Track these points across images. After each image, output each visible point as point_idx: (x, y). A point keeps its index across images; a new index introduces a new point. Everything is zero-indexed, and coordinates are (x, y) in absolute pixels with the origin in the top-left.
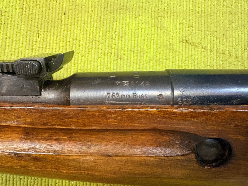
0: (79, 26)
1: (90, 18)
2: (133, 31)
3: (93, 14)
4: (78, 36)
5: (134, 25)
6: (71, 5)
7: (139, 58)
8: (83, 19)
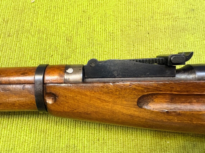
0: (158, 40)
1: (164, 36)
2: (192, 43)
3: (166, 33)
4: (159, 46)
5: (192, 39)
6: (152, 28)
7: (199, 59)
8: (160, 36)
